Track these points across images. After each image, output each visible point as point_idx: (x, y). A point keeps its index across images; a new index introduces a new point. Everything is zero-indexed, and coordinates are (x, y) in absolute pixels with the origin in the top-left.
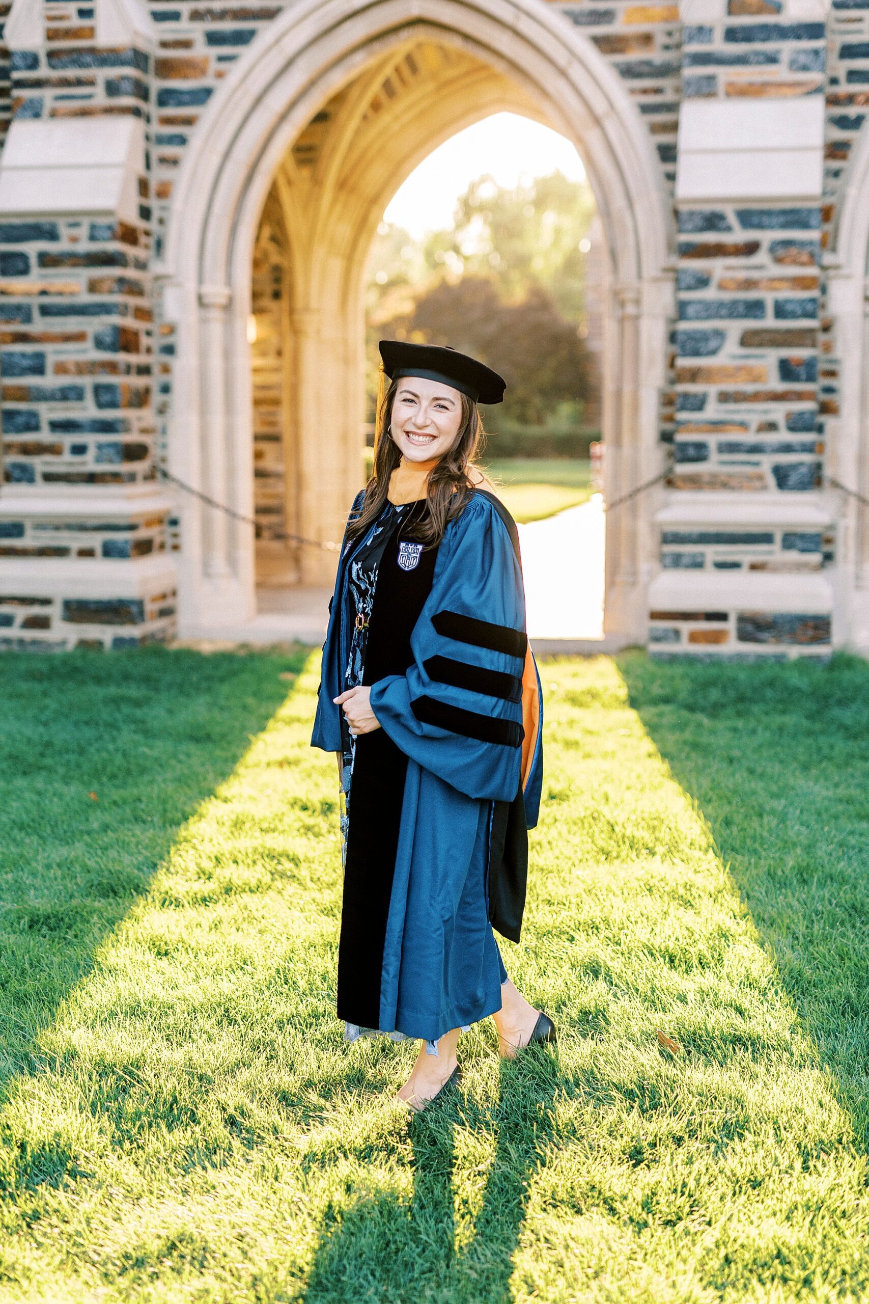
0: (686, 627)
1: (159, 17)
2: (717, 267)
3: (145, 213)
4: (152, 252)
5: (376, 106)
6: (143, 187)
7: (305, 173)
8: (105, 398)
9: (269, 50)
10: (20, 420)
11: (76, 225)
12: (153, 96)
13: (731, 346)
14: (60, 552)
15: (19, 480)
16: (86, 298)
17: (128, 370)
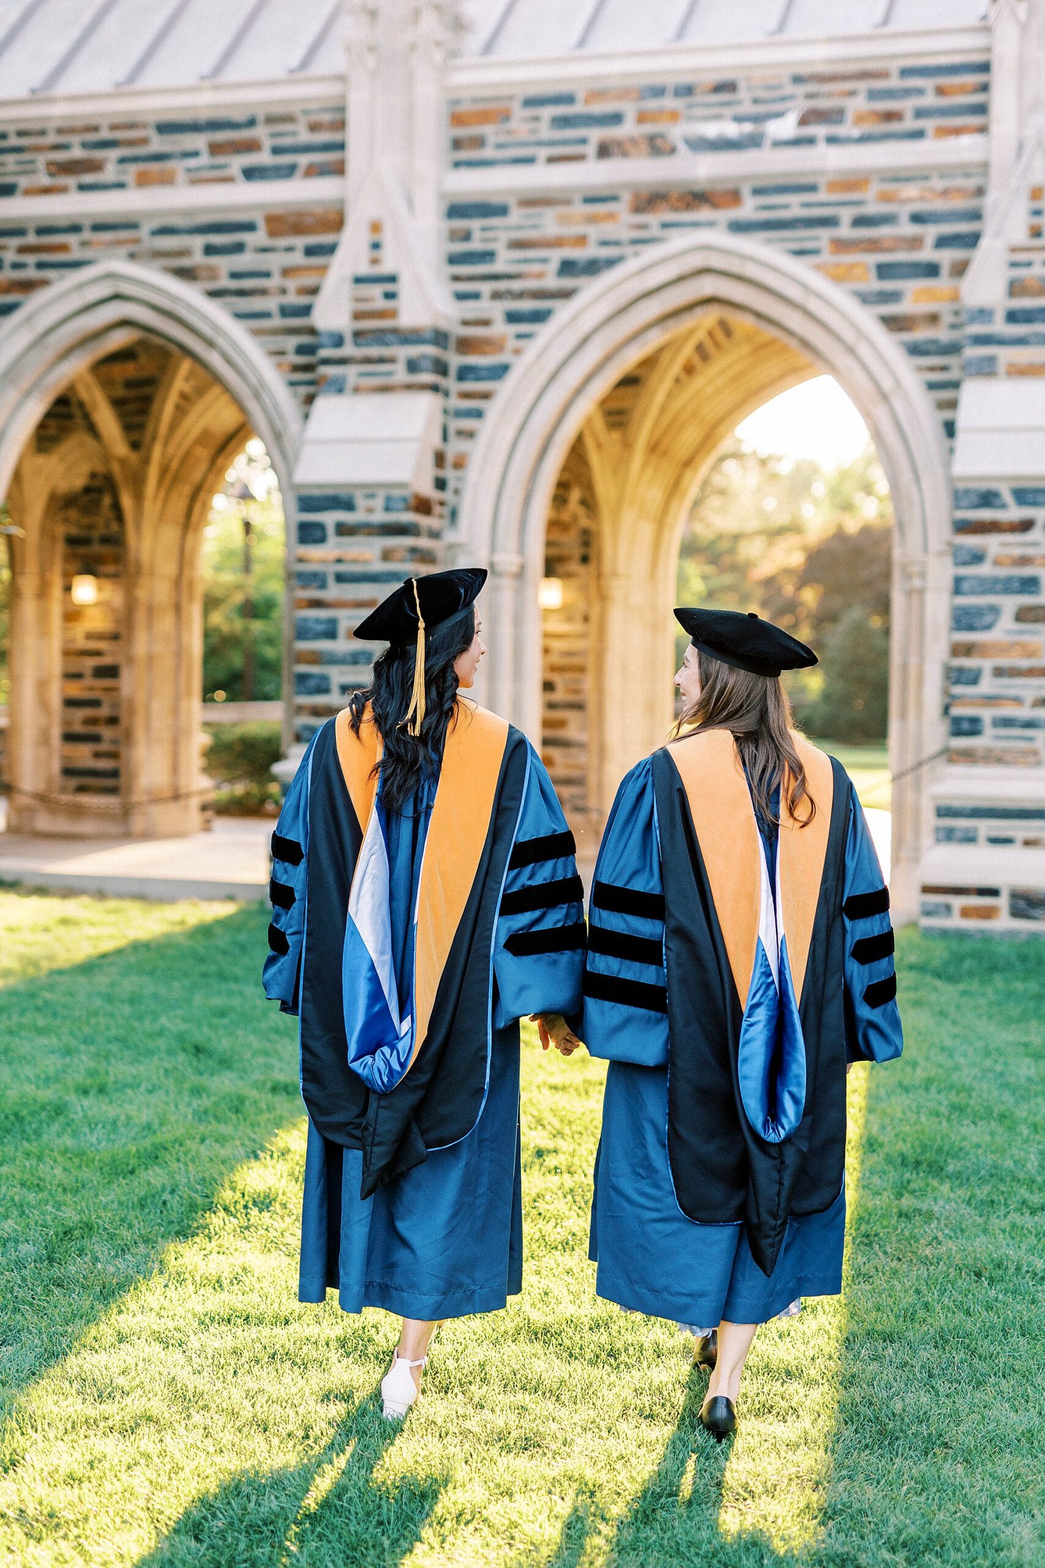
0: (958, 902)
1: (461, 297)
2: (992, 543)
3: (441, 484)
4: (446, 522)
5: (689, 369)
6: (440, 459)
7: (616, 436)
9: (564, 328)
10: (312, 683)
11: (371, 496)
12: (453, 371)
13: (1006, 622)
16: (378, 566)
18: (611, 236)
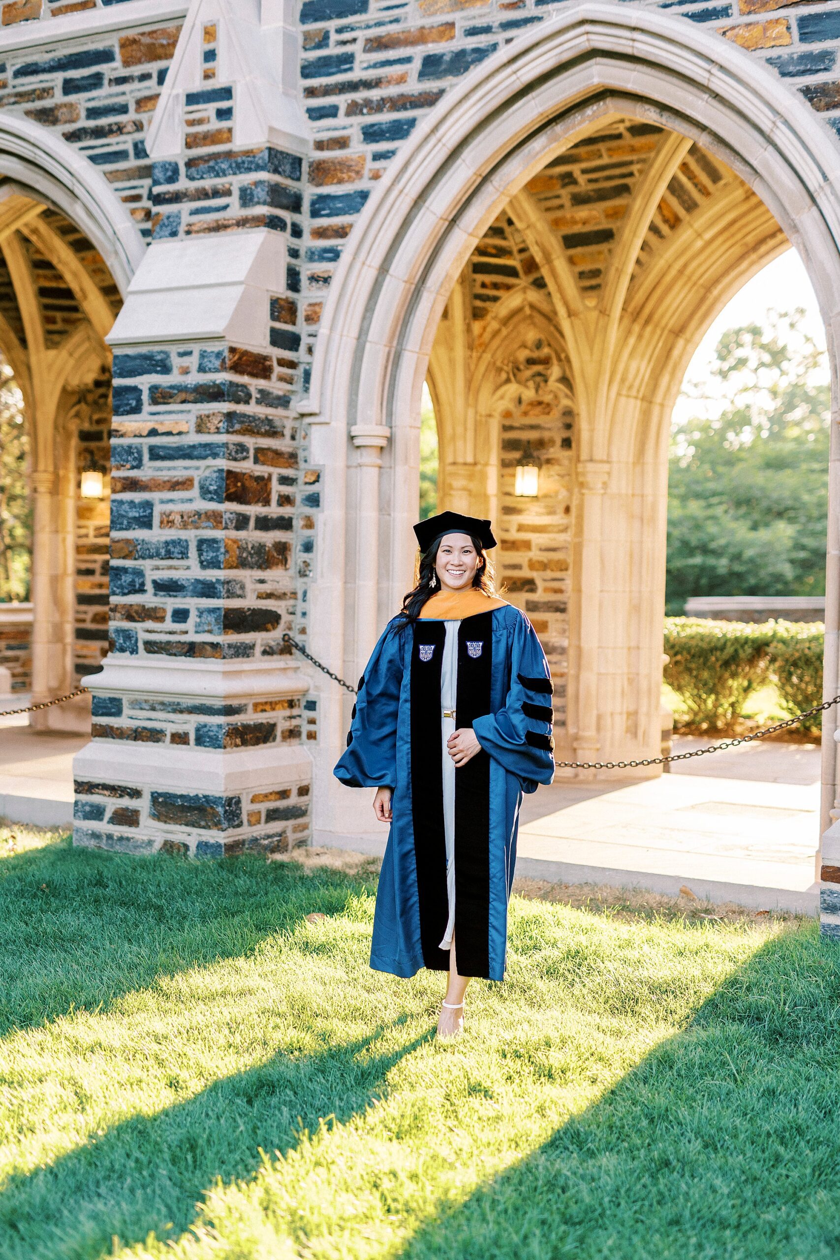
1: (316, 114)
3: (279, 339)
4: (298, 387)
6: (284, 310)
7: (591, 302)
8: (208, 555)
9: (427, 138)
11: (189, 353)
12: (306, 205)
14: (154, 736)
15: (122, 650)
16: (194, 439)
17: (242, 522)
18: (480, 23)
